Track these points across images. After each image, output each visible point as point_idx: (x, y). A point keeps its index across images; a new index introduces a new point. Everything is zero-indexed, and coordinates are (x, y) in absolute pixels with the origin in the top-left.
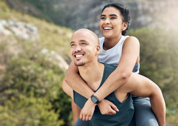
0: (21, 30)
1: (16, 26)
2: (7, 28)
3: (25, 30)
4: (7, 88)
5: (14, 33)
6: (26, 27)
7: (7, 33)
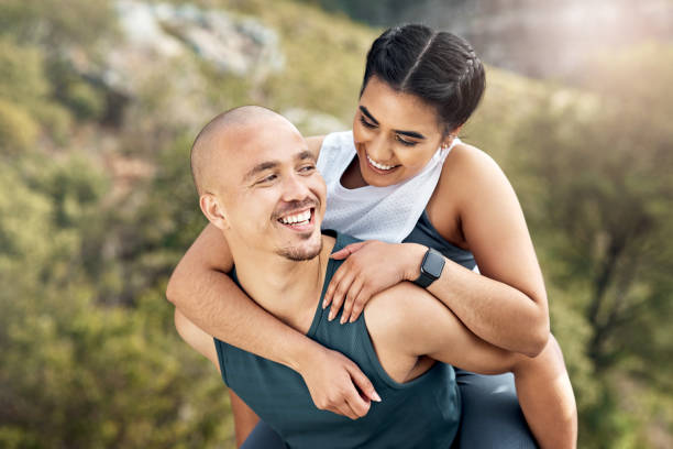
0: (221, 38)
1: (205, 25)
2: (171, 31)
3: (235, 41)
4: (150, 247)
5: (194, 49)
6: (239, 29)
7: (170, 47)
